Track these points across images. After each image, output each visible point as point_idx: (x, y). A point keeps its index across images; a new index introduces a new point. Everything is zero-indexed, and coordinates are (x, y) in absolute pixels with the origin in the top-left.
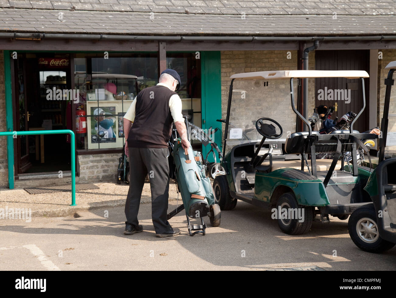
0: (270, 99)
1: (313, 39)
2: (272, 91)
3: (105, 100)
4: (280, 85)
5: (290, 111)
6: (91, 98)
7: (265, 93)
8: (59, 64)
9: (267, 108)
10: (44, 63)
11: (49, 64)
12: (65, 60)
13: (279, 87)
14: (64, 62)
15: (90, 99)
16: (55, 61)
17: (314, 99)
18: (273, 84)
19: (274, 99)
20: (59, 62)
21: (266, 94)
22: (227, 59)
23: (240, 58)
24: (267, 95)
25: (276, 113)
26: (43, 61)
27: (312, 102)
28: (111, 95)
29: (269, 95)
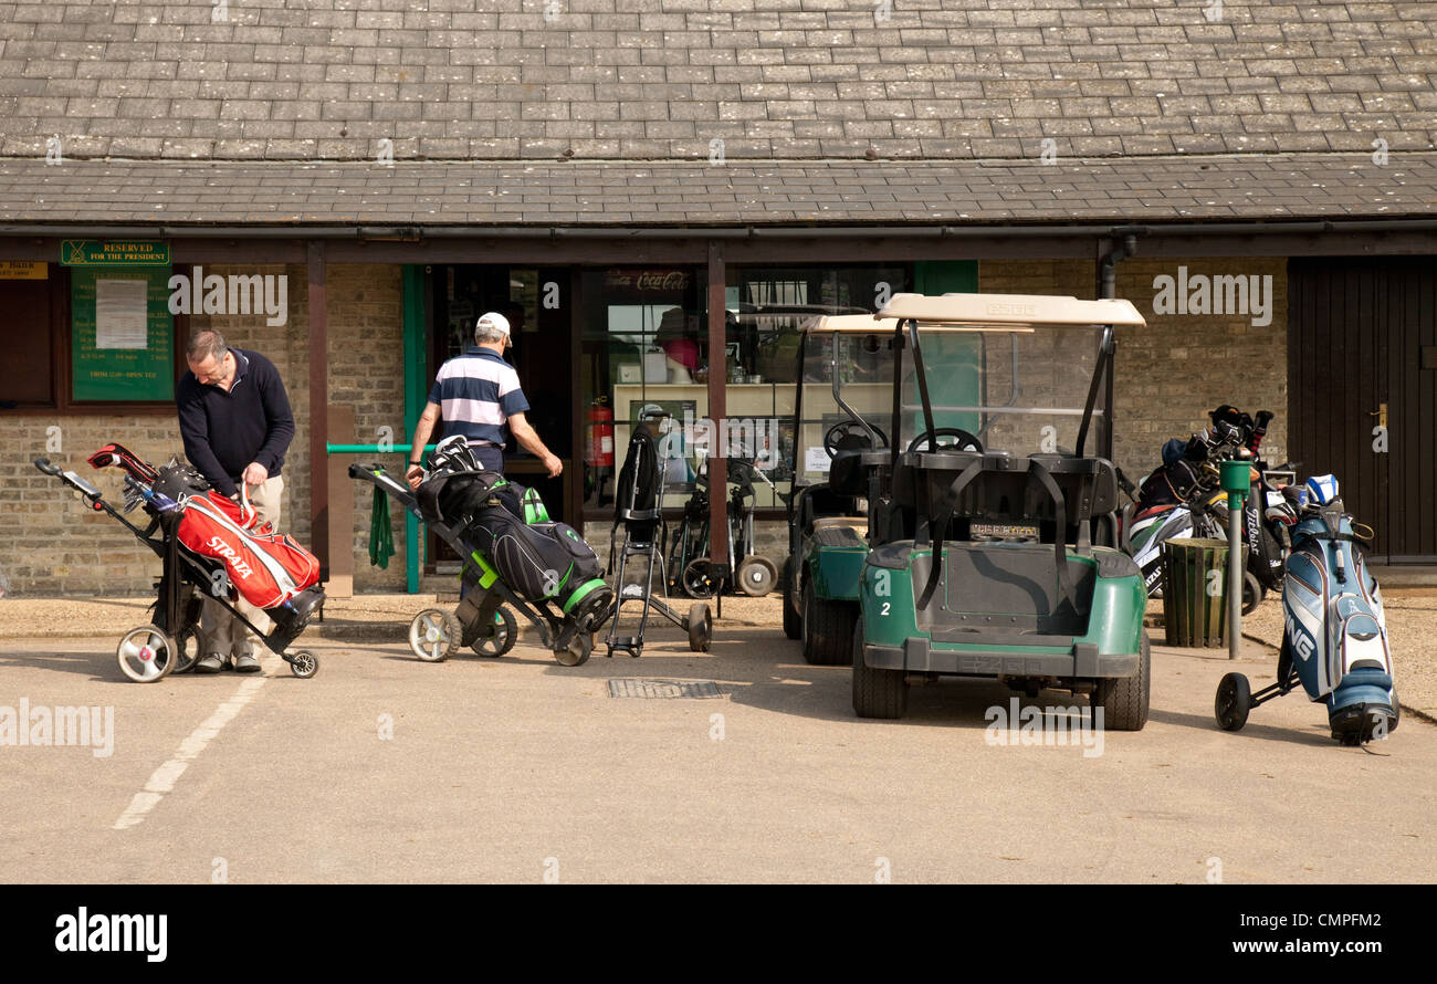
0: (1140, 389)
1: (1114, 230)
2: (1145, 365)
3: (668, 383)
4: (1172, 351)
5: (1206, 423)
6: (627, 376)
7: (1122, 370)
8: (661, 286)
9: (1130, 413)
10: (620, 283)
11: (633, 286)
12: (680, 273)
13: (1167, 356)
14: (677, 278)
15: (624, 379)
16: (650, 277)
17: (1286, 391)
18: (1150, 345)
19: (1152, 389)
20: (663, 280)
21: (1126, 375)
22: (999, 276)
23: (1038, 273)
24: (1130, 378)
25: (1159, 429)
26: (619, 277)
27: (1277, 400)
28: (682, 372)
29: (1135, 375)
